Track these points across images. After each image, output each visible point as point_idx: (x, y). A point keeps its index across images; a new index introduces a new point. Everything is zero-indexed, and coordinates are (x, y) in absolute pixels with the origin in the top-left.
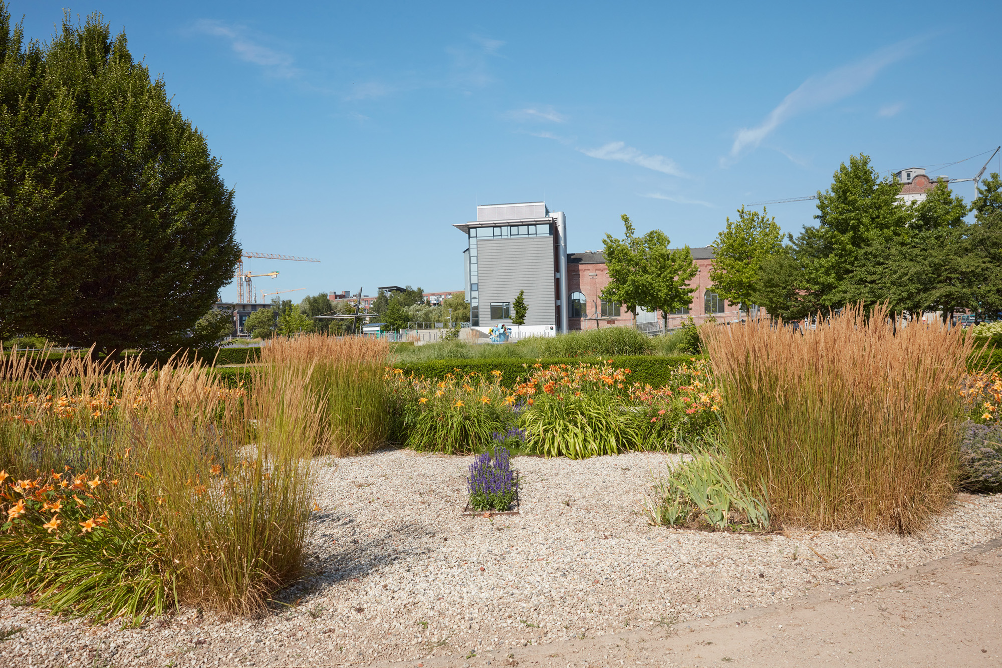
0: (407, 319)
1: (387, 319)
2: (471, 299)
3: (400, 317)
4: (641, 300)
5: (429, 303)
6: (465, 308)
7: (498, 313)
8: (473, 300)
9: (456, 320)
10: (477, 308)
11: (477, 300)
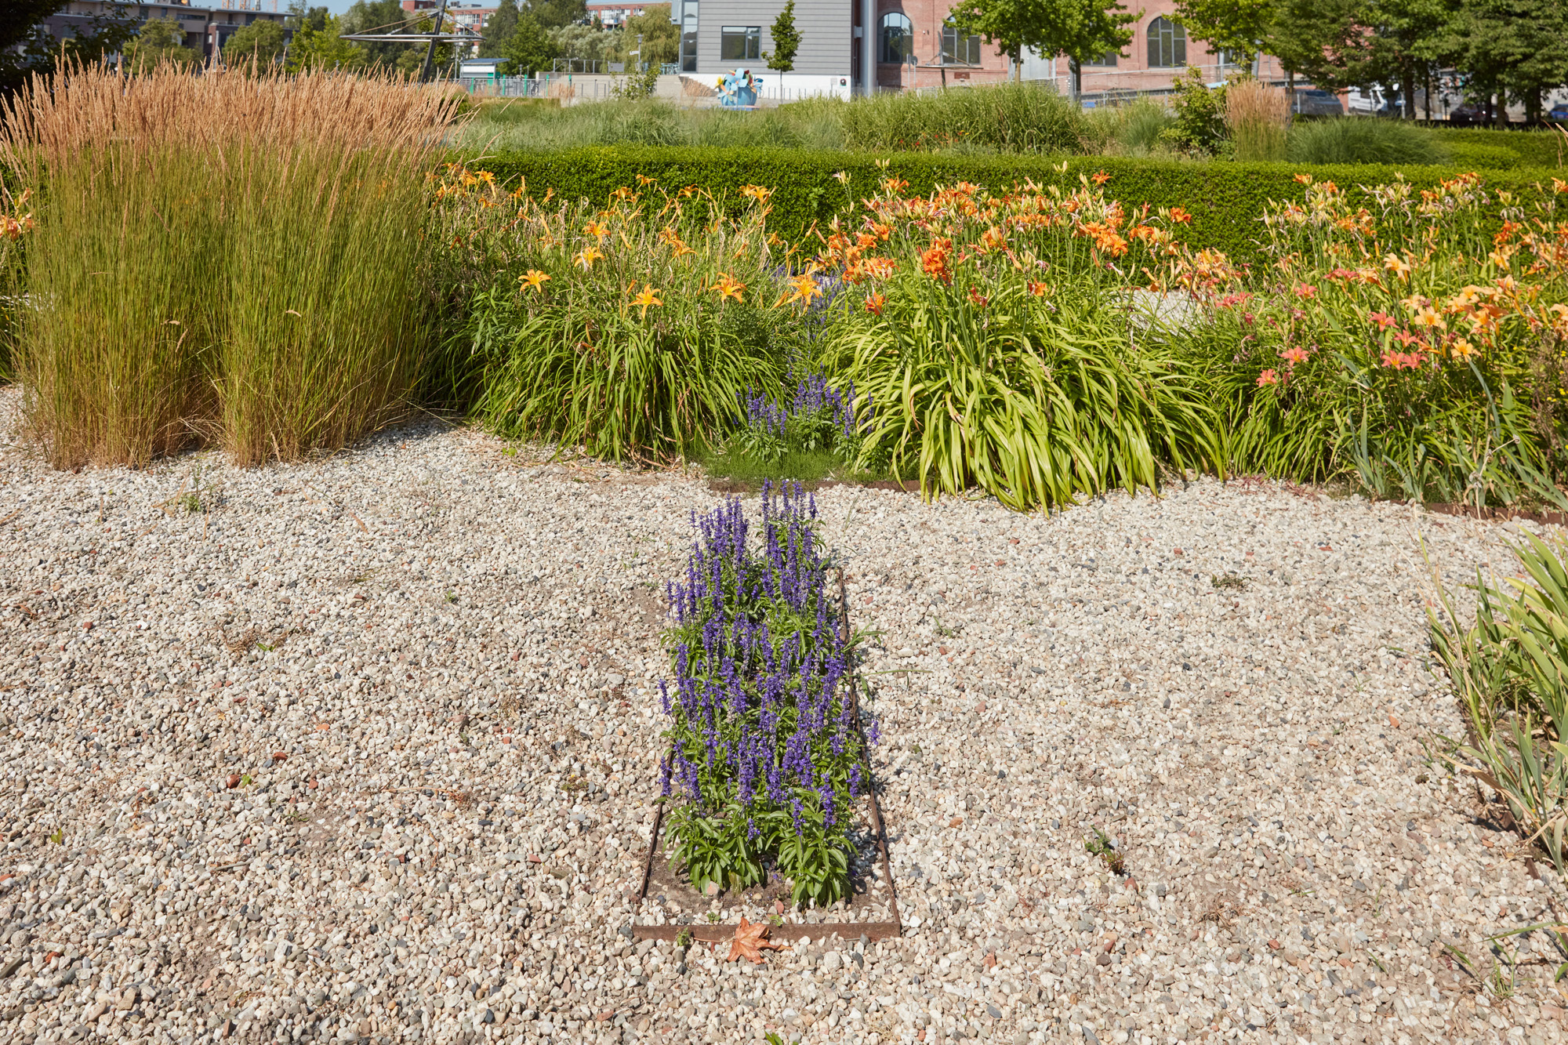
0: (553, 52)
1: (513, 51)
2: (683, 17)
3: (539, 49)
4: (1032, 32)
5: (598, 25)
6: (670, 36)
7: (738, 47)
8: (687, 20)
9: (652, 58)
10: (693, 36)
11: (694, 21)
